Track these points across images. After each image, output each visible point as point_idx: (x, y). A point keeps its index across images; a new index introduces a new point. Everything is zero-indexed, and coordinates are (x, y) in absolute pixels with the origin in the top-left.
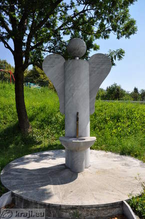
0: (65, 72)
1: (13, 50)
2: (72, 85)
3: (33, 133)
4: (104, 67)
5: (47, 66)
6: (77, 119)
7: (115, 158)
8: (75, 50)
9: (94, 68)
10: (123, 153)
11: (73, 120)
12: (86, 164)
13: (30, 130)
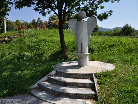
0: (77, 26)
1: (58, 14)
2: (79, 32)
3: (68, 54)
4: (94, 22)
5: (70, 24)
6: (82, 45)
7: (102, 64)
8: (81, 16)
9: (89, 23)
10: (108, 62)
11: (80, 46)
12: (86, 64)
13: (67, 53)
